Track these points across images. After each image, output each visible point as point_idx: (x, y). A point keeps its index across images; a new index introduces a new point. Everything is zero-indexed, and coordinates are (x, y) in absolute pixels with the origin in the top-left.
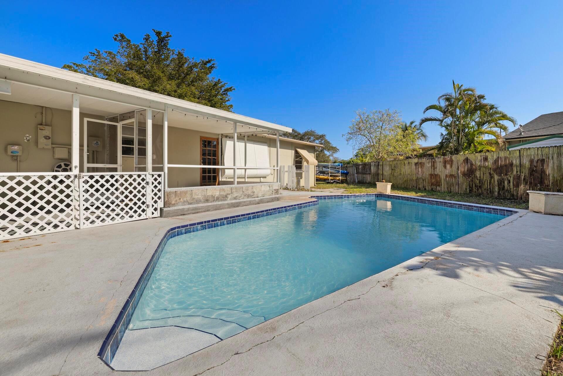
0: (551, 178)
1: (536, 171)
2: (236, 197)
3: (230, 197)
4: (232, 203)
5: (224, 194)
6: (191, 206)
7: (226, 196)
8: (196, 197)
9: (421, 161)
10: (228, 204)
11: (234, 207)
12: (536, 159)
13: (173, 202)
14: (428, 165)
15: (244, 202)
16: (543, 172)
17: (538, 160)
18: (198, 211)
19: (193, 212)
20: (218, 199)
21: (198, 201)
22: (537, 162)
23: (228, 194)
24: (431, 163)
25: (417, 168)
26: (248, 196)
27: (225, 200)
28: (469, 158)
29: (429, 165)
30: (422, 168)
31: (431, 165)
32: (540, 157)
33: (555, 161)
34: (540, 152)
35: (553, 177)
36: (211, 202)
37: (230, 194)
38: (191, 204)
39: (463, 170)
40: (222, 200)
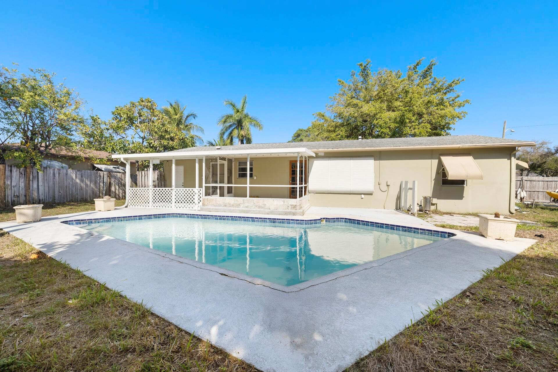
2: (248, 206)
3: (242, 206)
4: (243, 210)
5: (238, 203)
6: (214, 207)
7: (239, 205)
8: (218, 203)
10: (239, 210)
11: (244, 213)
13: (206, 204)
15: (254, 211)
18: (218, 211)
19: (216, 211)
20: (233, 206)
21: (220, 205)
23: (241, 204)
26: (259, 207)
27: (238, 207)
36: (228, 207)
37: (242, 204)
38: (215, 206)
40: (236, 207)
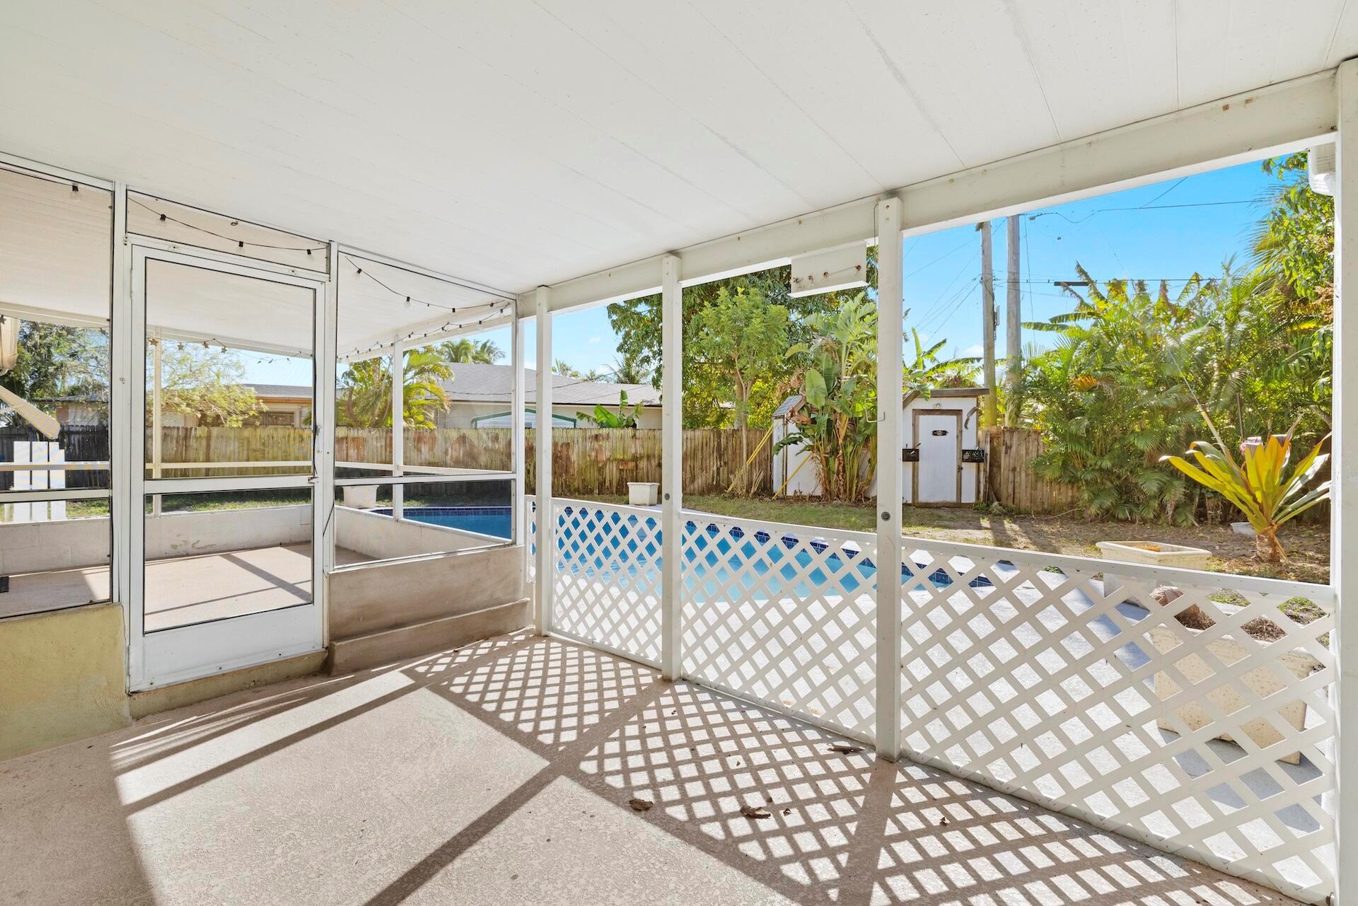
0: (576, 465)
1: (561, 458)
9: (356, 435)
12: (560, 443)
14: (375, 443)
16: (568, 458)
17: (563, 444)
22: (562, 446)
24: (384, 441)
25: (344, 448)
28: (467, 435)
29: (379, 445)
30: (358, 449)
31: (384, 444)
32: (565, 440)
33: (580, 446)
34: (564, 433)
35: (578, 464)
39: (455, 454)
